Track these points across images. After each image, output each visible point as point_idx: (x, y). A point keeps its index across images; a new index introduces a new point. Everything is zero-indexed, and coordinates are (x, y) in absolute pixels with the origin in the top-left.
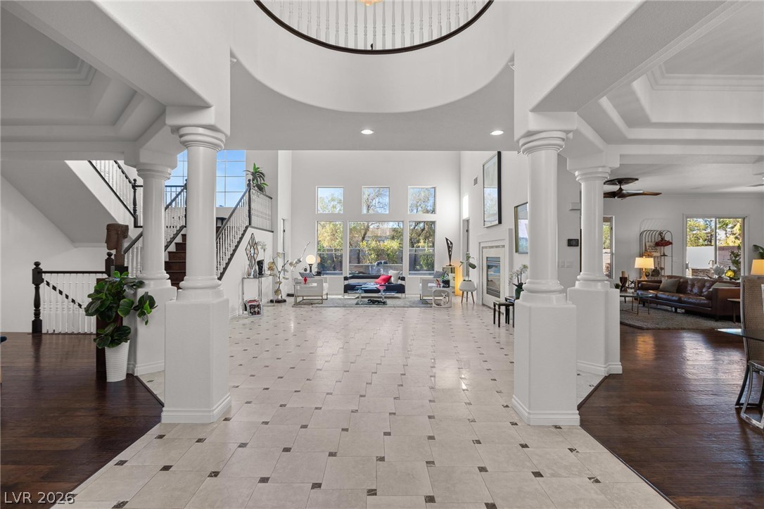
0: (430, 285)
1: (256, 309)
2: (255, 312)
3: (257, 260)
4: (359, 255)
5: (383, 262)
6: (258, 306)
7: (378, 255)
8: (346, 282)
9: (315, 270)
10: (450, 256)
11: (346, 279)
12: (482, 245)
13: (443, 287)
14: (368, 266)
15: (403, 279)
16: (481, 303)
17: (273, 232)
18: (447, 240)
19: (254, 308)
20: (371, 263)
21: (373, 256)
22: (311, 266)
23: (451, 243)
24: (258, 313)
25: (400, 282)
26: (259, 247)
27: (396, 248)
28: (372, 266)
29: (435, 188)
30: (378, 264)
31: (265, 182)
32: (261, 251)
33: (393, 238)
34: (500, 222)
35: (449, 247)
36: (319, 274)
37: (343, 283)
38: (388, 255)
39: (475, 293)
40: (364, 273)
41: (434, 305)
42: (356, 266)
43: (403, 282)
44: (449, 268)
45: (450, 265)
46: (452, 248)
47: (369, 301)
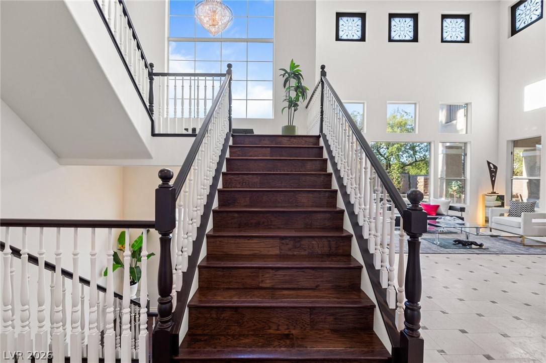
10: (493, 182)
15: (463, 209)
18: (489, 163)
29: (467, 104)
35: (491, 172)
44: (495, 197)
45: (495, 193)
46: (495, 172)
47: (455, 241)
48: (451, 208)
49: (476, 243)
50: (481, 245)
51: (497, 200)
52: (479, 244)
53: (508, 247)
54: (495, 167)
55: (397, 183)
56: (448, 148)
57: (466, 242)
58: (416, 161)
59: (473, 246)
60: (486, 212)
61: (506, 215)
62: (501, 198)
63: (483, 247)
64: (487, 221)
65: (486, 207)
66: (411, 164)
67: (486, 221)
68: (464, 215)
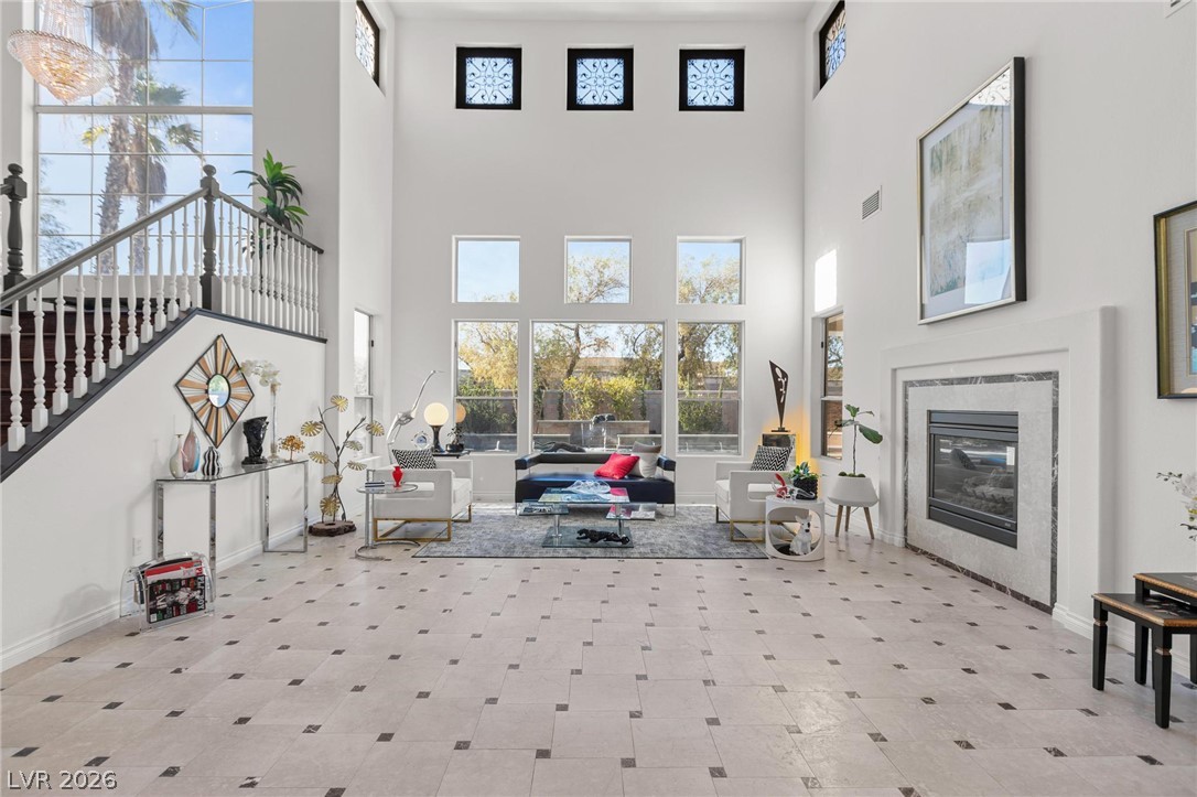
0: (752, 487)
1: (183, 596)
2: (177, 605)
3: (244, 418)
4: (561, 404)
5: (606, 416)
6: (194, 583)
7: (596, 404)
8: (523, 474)
9: (447, 439)
10: (781, 407)
11: (521, 464)
12: (903, 377)
13: (799, 497)
14: (579, 424)
15: (670, 465)
16: (898, 540)
17: (324, 341)
18: (773, 366)
19: (174, 592)
20: (584, 418)
21: (587, 405)
22: (436, 429)
23: (785, 375)
24: (193, 606)
25: (660, 472)
26: (254, 380)
27: (630, 389)
28: (586, 425)
29: (740, 241)
30: (598, 421)
31: (301, 207)
32: (262, 392)
33: (624, 372)
34: (1022, 295)
35: (778, 385)
36: (456, 449)
37: (513, 477)
38: (616, 403)
39: (874, 510)
40: (568, 449)
41: (770, 549)
42: (555, 424)
43: (668, 475)
46: (785, 386)
47: (581, 532)
49: (616, 535)
50: (624, 540)
52: (621, 537)
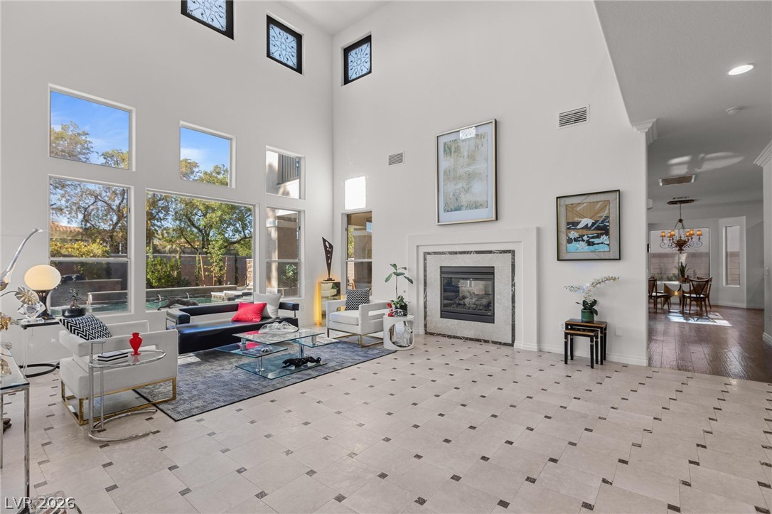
10: (329, 265)
11: (184, 319)
12: (423, 250)
16: (420, 331)
18: (324, 241)
29: (300, 159)
34: (497, 218)
35: (327, 252)
44: (330, 284)
45: (330, 279)
46: (331, 253)
47: (285, 362)
48: (282, 306)
49: (311, 358)
50: (318, 361)
51: (333, 288)
52: (316, 358)
53: (347, 353)
54: (331, 246)
55: (217, 269)
56: (280, 218)
57: (300, 360)
58: (246, 238)
59: (309, 364)
60: (322, 305)
61: (343, 308)
62: (337, 285)
63: (321, 363)
64: (324, 315)
65: (322, 297)
66: (238, 242)
67: (322, 315)
68: (299, 315)
